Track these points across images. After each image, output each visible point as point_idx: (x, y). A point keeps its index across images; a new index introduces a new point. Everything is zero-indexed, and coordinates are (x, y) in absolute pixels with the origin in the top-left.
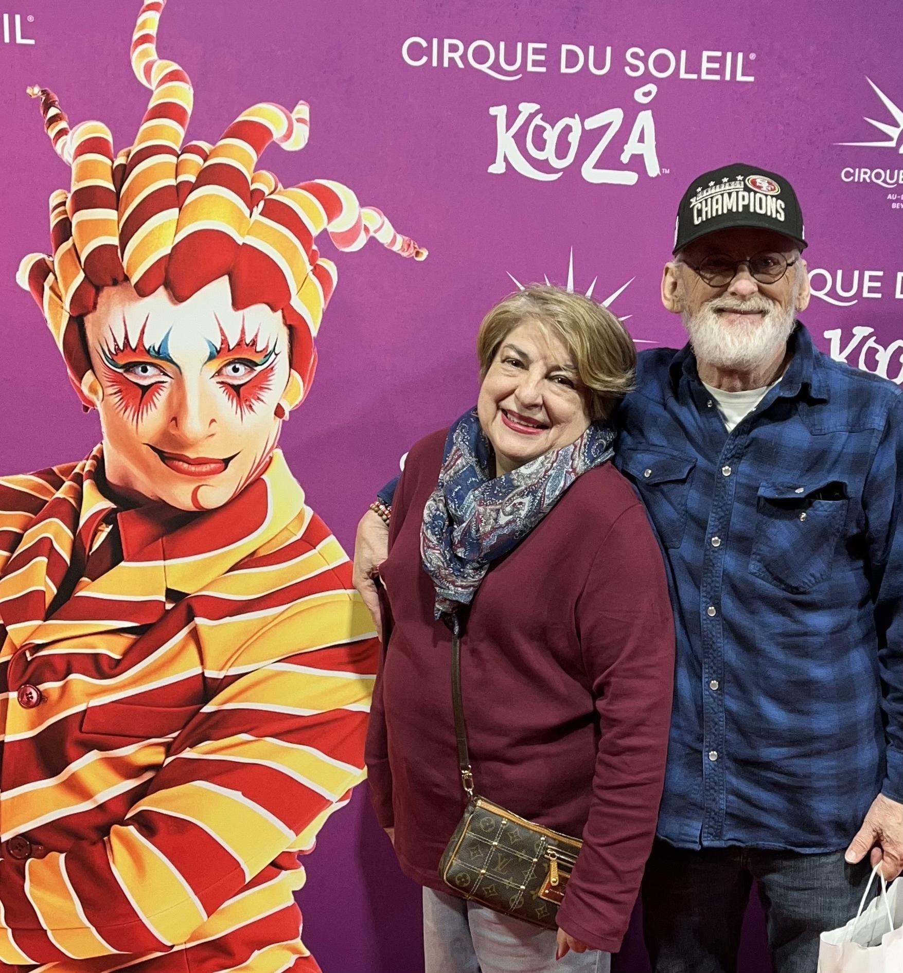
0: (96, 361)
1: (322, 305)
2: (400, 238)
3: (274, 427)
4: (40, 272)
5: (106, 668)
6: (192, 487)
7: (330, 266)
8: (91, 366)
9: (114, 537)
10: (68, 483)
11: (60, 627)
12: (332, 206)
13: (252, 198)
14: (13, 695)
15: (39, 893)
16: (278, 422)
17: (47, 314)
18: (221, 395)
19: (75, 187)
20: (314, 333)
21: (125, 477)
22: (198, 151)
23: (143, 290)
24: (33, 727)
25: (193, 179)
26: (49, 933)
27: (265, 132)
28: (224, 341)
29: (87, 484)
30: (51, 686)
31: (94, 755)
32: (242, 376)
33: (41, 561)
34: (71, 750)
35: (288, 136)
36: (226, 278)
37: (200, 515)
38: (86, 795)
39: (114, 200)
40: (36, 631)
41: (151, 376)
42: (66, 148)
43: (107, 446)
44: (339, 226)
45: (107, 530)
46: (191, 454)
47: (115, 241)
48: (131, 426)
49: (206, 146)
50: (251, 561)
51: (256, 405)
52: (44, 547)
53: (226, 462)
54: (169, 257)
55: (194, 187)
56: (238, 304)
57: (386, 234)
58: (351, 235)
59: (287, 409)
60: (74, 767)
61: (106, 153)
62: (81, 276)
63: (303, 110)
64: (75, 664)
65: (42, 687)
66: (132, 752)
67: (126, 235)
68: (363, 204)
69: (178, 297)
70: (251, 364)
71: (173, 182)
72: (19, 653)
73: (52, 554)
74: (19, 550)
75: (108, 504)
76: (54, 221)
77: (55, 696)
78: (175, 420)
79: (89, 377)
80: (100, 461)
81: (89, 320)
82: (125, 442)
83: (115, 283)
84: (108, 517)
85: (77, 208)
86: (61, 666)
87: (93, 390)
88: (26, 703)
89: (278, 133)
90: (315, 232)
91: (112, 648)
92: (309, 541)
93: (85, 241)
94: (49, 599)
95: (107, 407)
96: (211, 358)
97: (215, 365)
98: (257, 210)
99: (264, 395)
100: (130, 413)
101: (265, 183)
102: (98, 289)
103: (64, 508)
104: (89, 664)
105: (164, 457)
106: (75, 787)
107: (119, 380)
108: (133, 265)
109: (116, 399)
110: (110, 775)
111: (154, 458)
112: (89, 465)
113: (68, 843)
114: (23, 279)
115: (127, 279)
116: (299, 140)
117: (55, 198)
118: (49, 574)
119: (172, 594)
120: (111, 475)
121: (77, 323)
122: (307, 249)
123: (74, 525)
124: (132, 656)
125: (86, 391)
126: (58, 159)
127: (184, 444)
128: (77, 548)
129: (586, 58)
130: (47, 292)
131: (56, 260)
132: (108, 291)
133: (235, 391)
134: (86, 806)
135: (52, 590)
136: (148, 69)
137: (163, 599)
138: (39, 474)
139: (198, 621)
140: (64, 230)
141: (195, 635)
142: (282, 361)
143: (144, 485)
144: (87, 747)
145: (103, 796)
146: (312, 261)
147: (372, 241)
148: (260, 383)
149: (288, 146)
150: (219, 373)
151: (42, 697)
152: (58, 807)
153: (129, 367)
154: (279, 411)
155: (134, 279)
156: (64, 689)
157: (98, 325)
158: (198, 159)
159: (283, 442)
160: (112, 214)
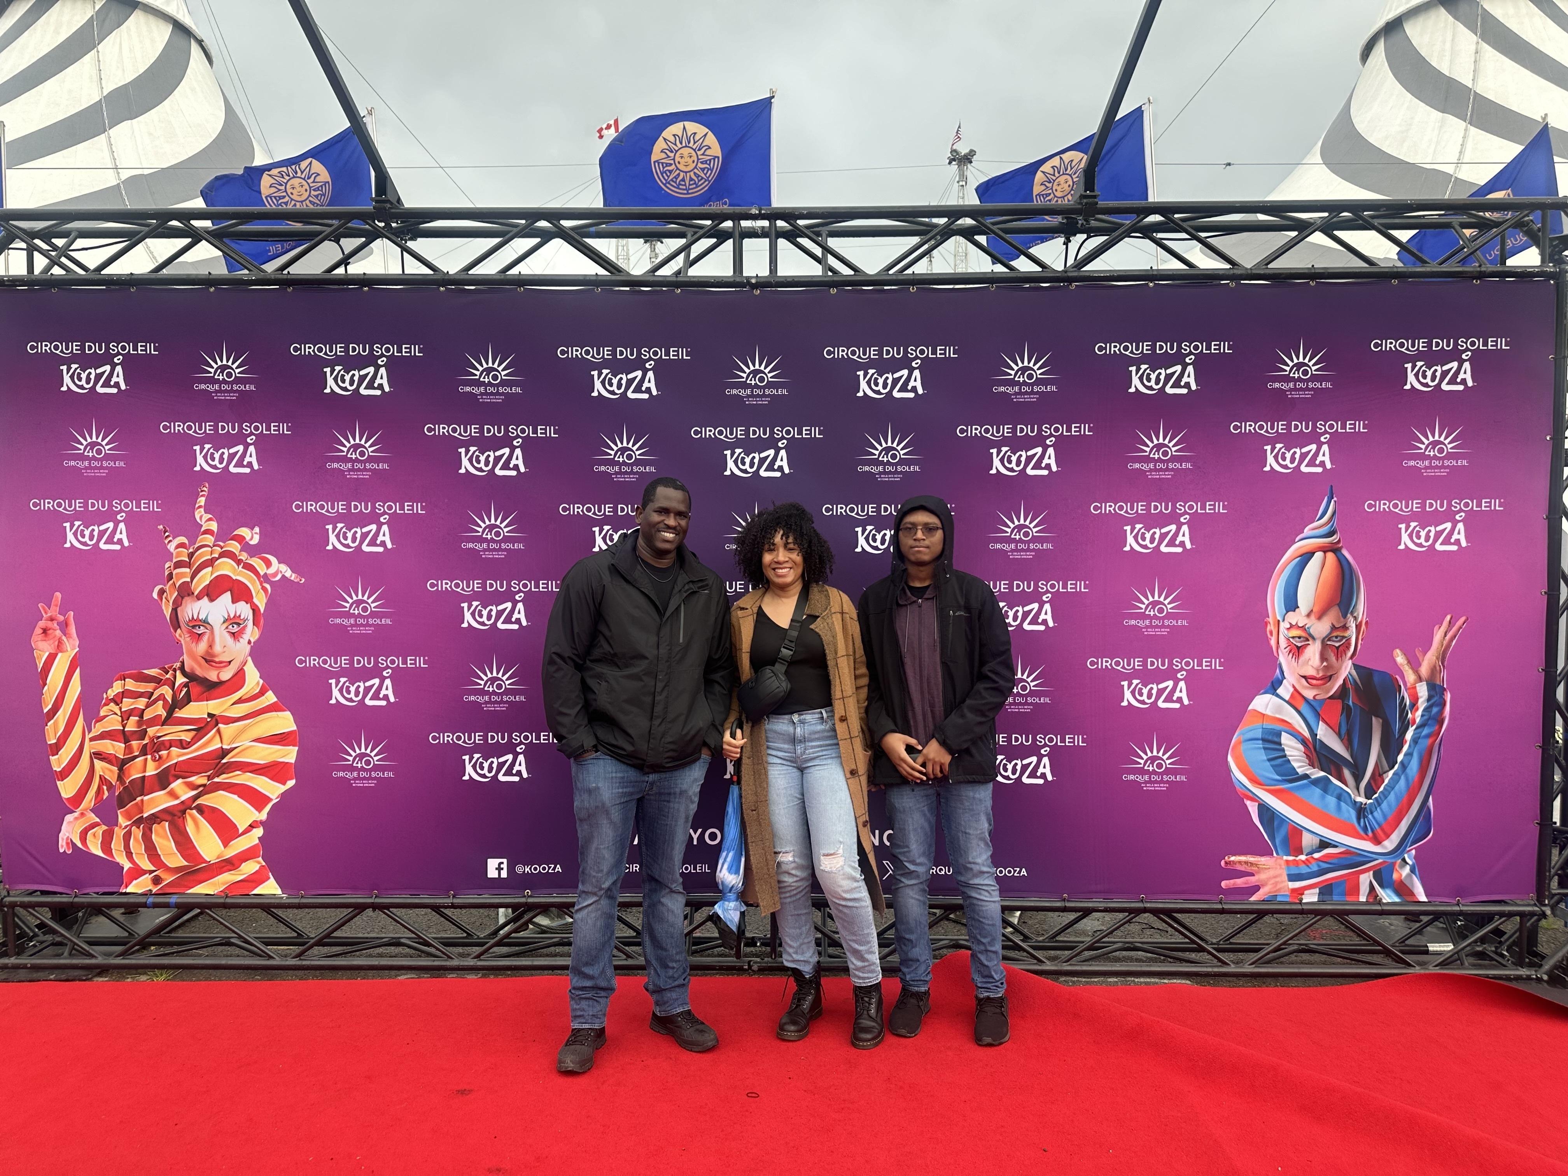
0: (181, 624)
1: (265, 601)
2: (294, 575)
3: (248, 648)
4: (162, 592)
5: (184, 745)
6: (216, 673)
7: (268, 586)
8: (180, 627)
9: (188, 692)
10: (171, 672)
11: (168, 729)
12: (268, 564)
13: (239, 562)
14: (149, 757)
15: (158, 839)
16: (249, 646)
17: (164, 608)
18: (228, 636)
19: (174, 560)
20: (262, 611)
21: (192, 669)
22: (219, 546)
23: (199, 598)
24: (157, 769)
25: (217, 556)
26: (162, 857)
27: (244, 538)
28: (229, 616)
29: (178, 673)
30: (164, 753)
31: (180, 781)
32: (236, 629)
33: (161, 702)
34: (171, 779)
35: (251, 539)
36: (229, 593)
37: (221, 683)
38: (177, 798)
39: (188, 565)
40: (158, 731)
41: (202, 630)
42: (172, 547)
43: (185, 657)
44: (271, 571)
45: (185, 690)
46: (217, 660)
47: (189, 580)
48: (195, 649)
49: (221, 544)
50: (240, 701)
51: (241, 640)
52: (162, 697)
53: (230, 662)
54: (208, 585)
55: (217, 559)
56: (234, 601)
57: (288, 573)
58: (275, 574)
59: (252, 641)
60: (172, 786)
61: (185, 548)
62: (176, 593)
63: (257, 529)
64: (173, 744)
65: (160, 753)
66: (195, 779)
67: (192, 578)
68: (280, 563)
69: (212, 600)
70: (239, 624)
71: (209, 557)
72: (152, 739)
73: (165, 700)
74: (153, 698)
75: (186, 680)
76: (167, 573)
77: (165, 757)
78: (211, 646)
79: (179, 631)
80: (183, 663)
81: (179, 610)
82: (192, 655)
83: (189, 595)
84: (186, 685)
85: (175, 569)
86: (168, 745)
87: (180, 636)
88: (154, 760)
89: (248, 538)
90: (262, 573)
91: (187, 737)
92: (262, 693)
93: (178, 581)
94: (163, 718)
95: (186, 642)
96: (224, 622)
97: (225, 625)
98: (241, 567)
99: (244, 636)
100: (194, 644)
101: (244, 556)
102: (183, 598)
103: (169, 682)
104: (178, 743)
105: (206, 661)
106: (173, 795)
107: (190, 632)
108: (195, 589)
109: (188, 639)
110: (186, 789)
111: (203, 661)
112: (178, 665)
113: (170, 818)
114: (155, 595)
115: (193, 593)
116: (256, 540)
117: (167, 566)
118: (164, 707)
119: (210, 715)
120: (187, 669)
121: (175, 611)
122: (259, 580)
123: (173, 689)
124: (195, 740)
125: (177, 635)
126: (169, 551)
127: (214, 656)
128: (174, 697)
129: (361, 507)
130: (164, 600)
131: (167, 588)
132: (186, 598)
133: (233, 634)
134: (177, 802)
135: (164, 714)
136: (201, 517)
137: (206, 716)
138: (160, 669)
139: (220, 725)
140: (170, 576)
141: (219, 731)
142: (250, 623)
143: (199, 672)
144: (177, 777)
145: (183, 798)
146: (261, 584)
147: (283, 576)
148: (242, 631)
149: (252, 543)
150: (227, 628)
151: (160, 757)
152: (166, 802)
153: (194, 627)
154: (249, 642)
155: (196, 593)
156: (169, 753)
157: (182, 611)
158: (219, 549)
159: (251, 654)
160: (188, 570)
